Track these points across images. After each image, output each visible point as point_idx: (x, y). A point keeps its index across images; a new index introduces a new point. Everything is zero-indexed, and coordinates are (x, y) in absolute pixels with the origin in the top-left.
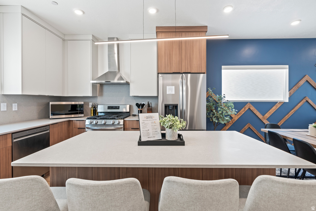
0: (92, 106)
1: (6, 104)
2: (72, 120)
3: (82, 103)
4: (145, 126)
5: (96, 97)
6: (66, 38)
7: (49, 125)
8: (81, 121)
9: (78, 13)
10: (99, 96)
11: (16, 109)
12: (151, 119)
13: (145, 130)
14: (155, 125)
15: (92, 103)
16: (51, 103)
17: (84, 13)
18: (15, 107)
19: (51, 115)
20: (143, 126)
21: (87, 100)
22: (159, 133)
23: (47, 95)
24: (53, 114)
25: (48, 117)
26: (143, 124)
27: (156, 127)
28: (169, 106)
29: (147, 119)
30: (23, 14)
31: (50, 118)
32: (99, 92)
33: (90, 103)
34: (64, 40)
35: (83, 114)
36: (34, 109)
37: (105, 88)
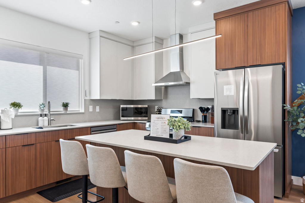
0: (158, 110)
1: (92, 106)
2: (137, 123)
3: (146, 106)
4: (155, 125)
5: (161, 100)
6: (135, 44)
7: (116, 124)
8: (143, 124)
9: (135, 24)
10: (164, 98)
11: (99, 111)
12: (162, 120)
13: (154, 128)
14: (165, 125)
15: (157, 107)
16: (122, 106)
17: (139, 23)
18: (98, 109)
19: (122, 117)
20: (153, 125)
21: (153, 104)
22: (167, 133)
23: (118, 99)
24: (123, 116)
25: (119, 119)
26: (154, 124)
27: (165, 127)
28: (228, 110)
29: (158, 120)
30: (101, 36)
31: (121, 119)
32: (164, 95)
33: (156, 106)
34: (133, 47)
35: (147, 117)
36: (110, 111)
37: (170, 90)
